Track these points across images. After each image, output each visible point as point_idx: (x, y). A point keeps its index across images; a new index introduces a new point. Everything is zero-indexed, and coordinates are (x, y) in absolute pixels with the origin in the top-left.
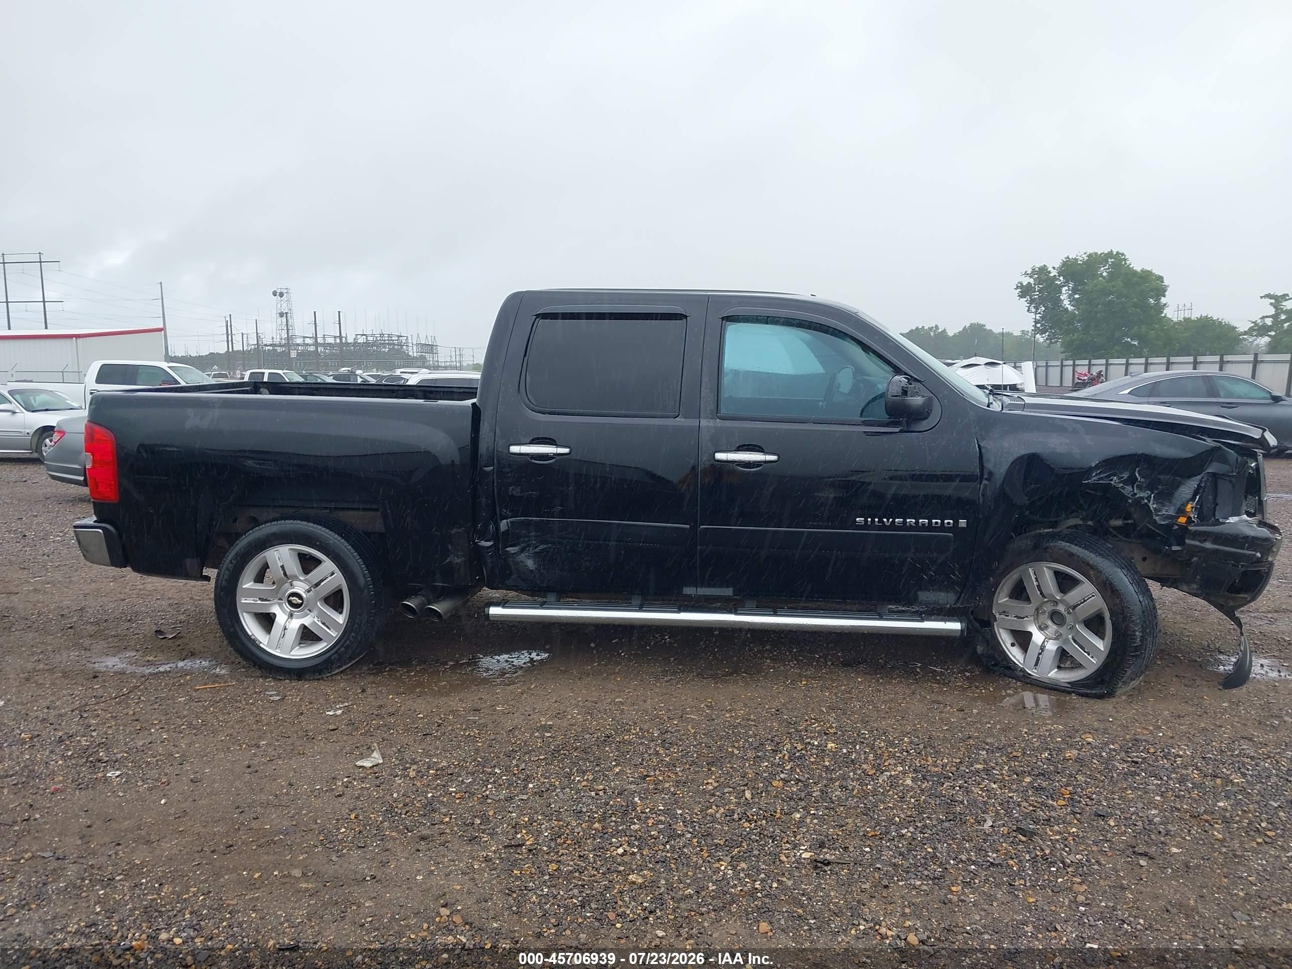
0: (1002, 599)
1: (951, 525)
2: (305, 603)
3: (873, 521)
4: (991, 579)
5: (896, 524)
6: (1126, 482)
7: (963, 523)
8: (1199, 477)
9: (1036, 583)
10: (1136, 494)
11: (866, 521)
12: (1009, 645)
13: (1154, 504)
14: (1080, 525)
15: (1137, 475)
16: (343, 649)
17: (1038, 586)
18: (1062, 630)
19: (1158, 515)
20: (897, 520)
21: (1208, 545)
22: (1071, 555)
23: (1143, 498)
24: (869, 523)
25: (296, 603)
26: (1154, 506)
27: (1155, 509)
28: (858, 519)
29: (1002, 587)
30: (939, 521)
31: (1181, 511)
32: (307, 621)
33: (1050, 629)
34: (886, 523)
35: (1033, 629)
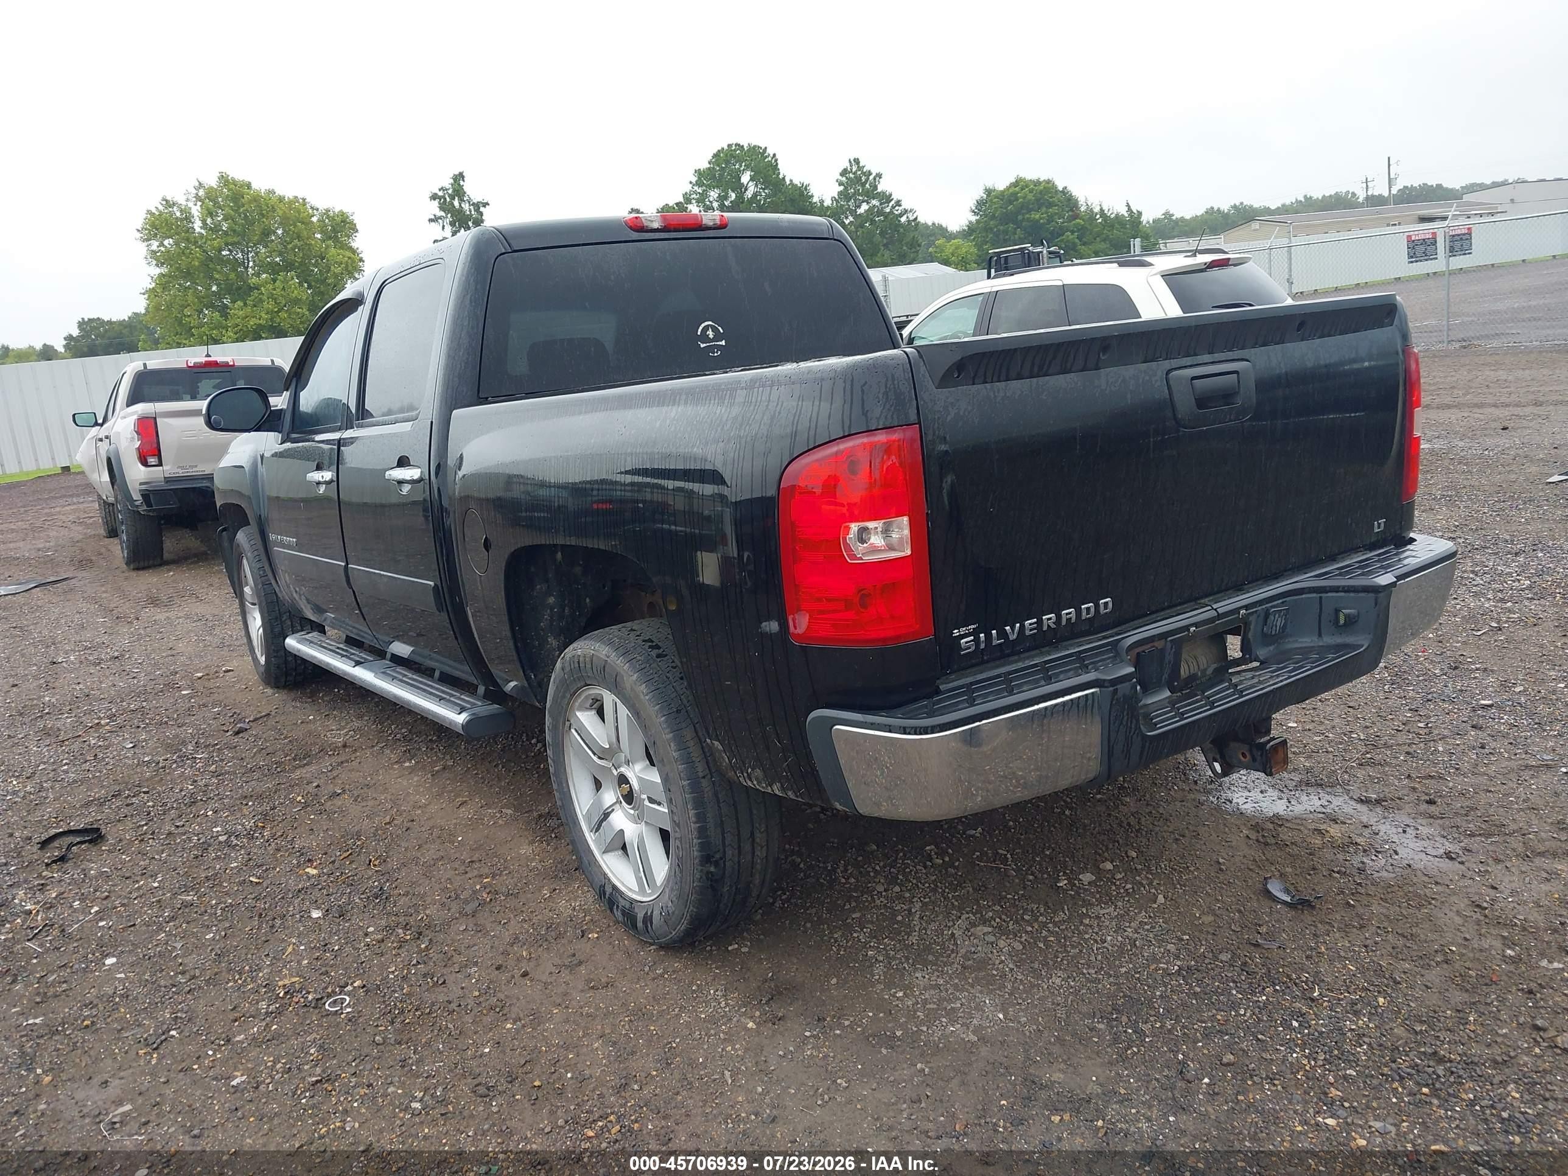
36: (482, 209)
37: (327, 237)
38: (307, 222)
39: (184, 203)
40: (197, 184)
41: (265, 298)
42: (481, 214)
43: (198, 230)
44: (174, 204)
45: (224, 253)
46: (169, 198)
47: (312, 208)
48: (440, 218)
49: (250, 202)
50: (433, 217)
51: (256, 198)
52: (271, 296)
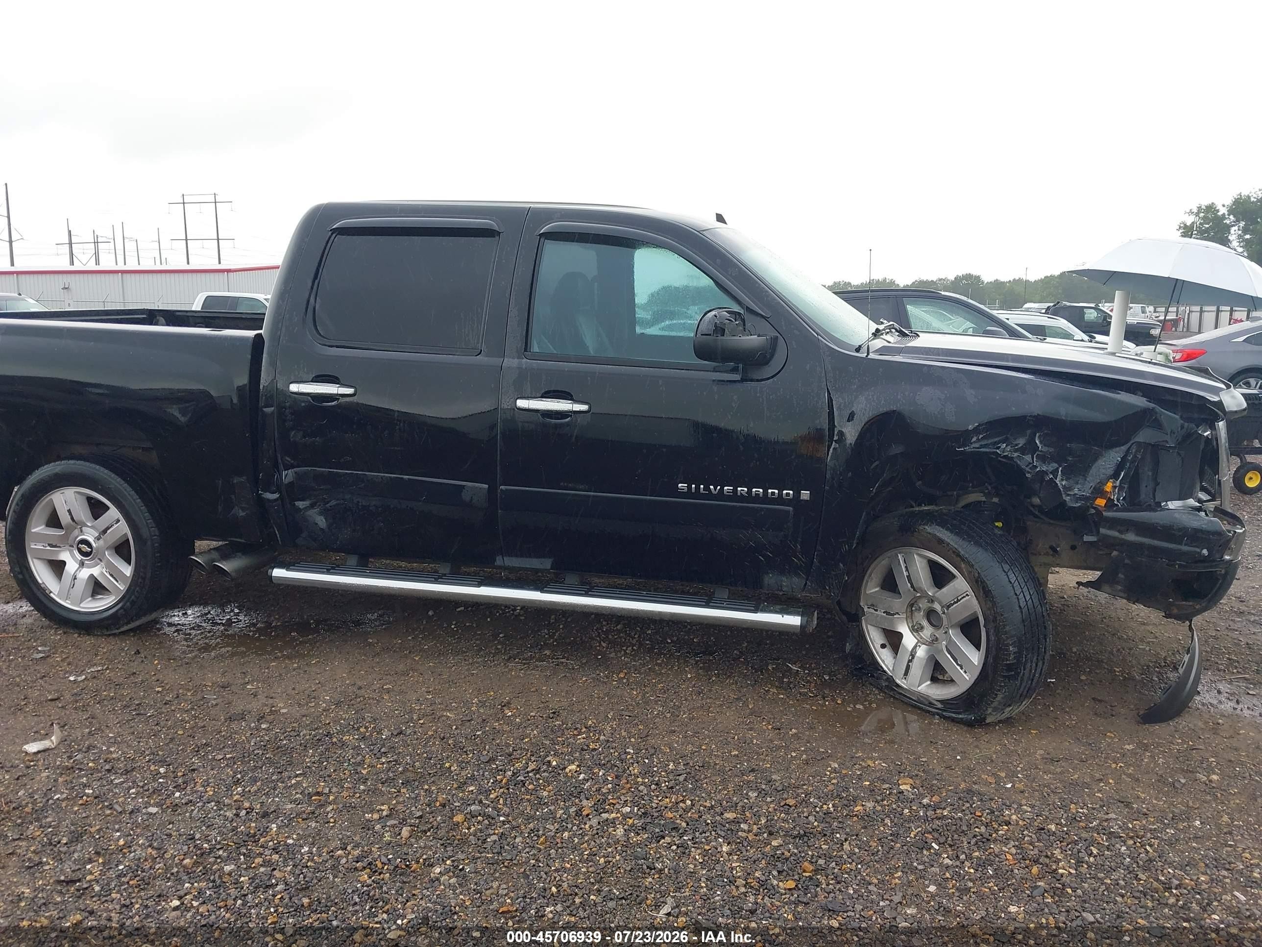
0: (872, 588)
1: (791, 496)
2: (94, 551)
3: (698, 488)
4: (841, 565)
5: (725, 492)
6: (1023, 451)
7: (805, 494)
8: (1124, 448)
9: (905, 574)
10: (1036, 467)
11: (689, 487)
12: (878, 646)
13: (1062, 480)
14: (984, 502)
15: (1037, 442)
16: (128, 604)
17: (909, 577)
18: (939, 634)
19: (1068, 495)
20: (726, 488)
21: (1131, 537)
22: (941, 541)
23: (1045, 473)
24: (693, 490)
25: (86, 552)
26: (1064, 483)
27: (1064, 487)
28: (680, 485)
29: (870, 575)
30: (776, 491)
31: (1099, 491)
32: (96, 571)
33: (925, 631)
34: (713, 491)
35: (904, 629)
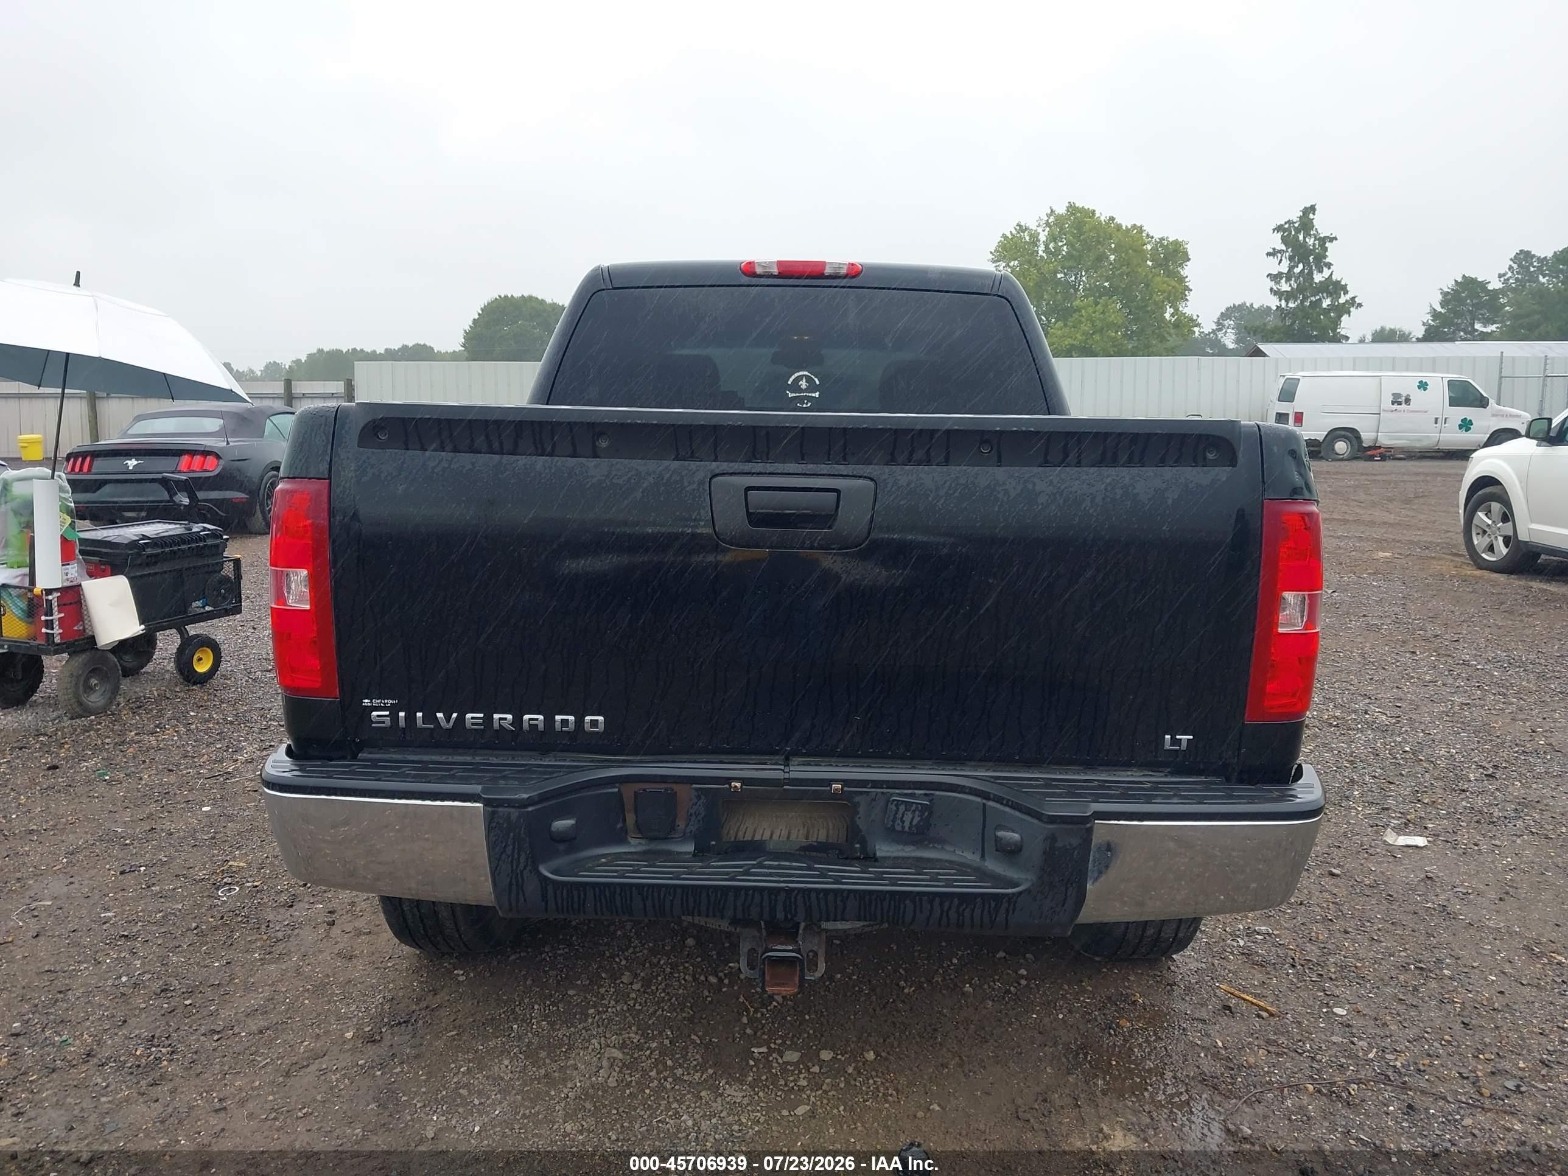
36: (1328, 244)
37: (1158, 264)
38: (1139, 251)
39: (1034, 228)
40: (1049, 211)
41: (1083, 320)
42: (1326, 249)
43: (1041, 253)
44: (1026, 229)
45: (1059, 276)
46: (1022, 224)
47: (1148, 235)
48: (1280, 252)
49: (1090, 230)
50: (1271, 251)
51: (1098, 227)
52: (1090, 319)
